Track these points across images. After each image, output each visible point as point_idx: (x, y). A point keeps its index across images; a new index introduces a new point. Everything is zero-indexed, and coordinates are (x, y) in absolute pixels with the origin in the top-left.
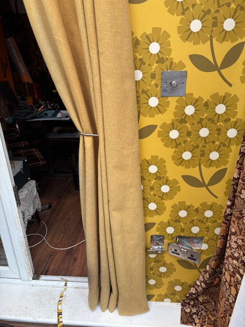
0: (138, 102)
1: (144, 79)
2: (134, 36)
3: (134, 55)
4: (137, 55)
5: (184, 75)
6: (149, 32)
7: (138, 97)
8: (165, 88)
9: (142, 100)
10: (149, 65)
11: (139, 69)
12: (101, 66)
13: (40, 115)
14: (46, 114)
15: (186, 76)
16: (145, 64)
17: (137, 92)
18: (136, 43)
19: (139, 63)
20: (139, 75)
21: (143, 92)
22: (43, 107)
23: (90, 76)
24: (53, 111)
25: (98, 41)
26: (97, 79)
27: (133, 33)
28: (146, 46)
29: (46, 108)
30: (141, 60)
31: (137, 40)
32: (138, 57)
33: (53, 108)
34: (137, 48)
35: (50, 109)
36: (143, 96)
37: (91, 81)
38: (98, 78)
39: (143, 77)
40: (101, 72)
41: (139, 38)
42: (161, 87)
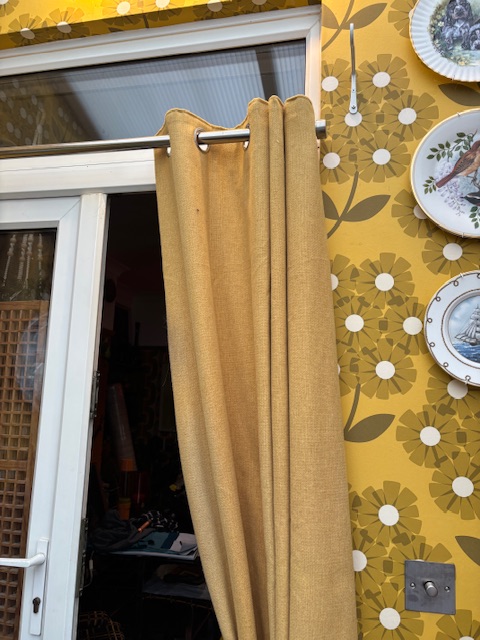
0: (359, 614)
1: (369, 569)
2: (351, 491)
3: (352, 523)
4: (357, 523)
5: (450, 572)
6: (378, 486)
7: (358, 604)
8: (413, 593)
9: (368, 613)
10: (380, 544)
11: (361, 550)
12: (293, 549)
13: (141, 543)
14: (151, 542)
15: (453, 575)
16: (371, 541)
17: (357, 594)
18: (355, 502)
19: (361, 538)
20: (361, 561)
21: (369, 594)
22: (147, 523)
23: (270, 560)
24: (165, 535)
25: (292, 505)
26: (283, 569)
27: (350, 486)
28: (372, 510)
29: (153, 526)
30: (364, 533)
31: (357, 497)
32: (359, 526)
33: (166, 529)
34: (357, 511)
35: (160, 530)
36: (368, 603)
37: (270, 570)
38: (286, 568)
39: (367, 565)
40: (292, 558)
41: (361, 495)
42: (404, 590)
